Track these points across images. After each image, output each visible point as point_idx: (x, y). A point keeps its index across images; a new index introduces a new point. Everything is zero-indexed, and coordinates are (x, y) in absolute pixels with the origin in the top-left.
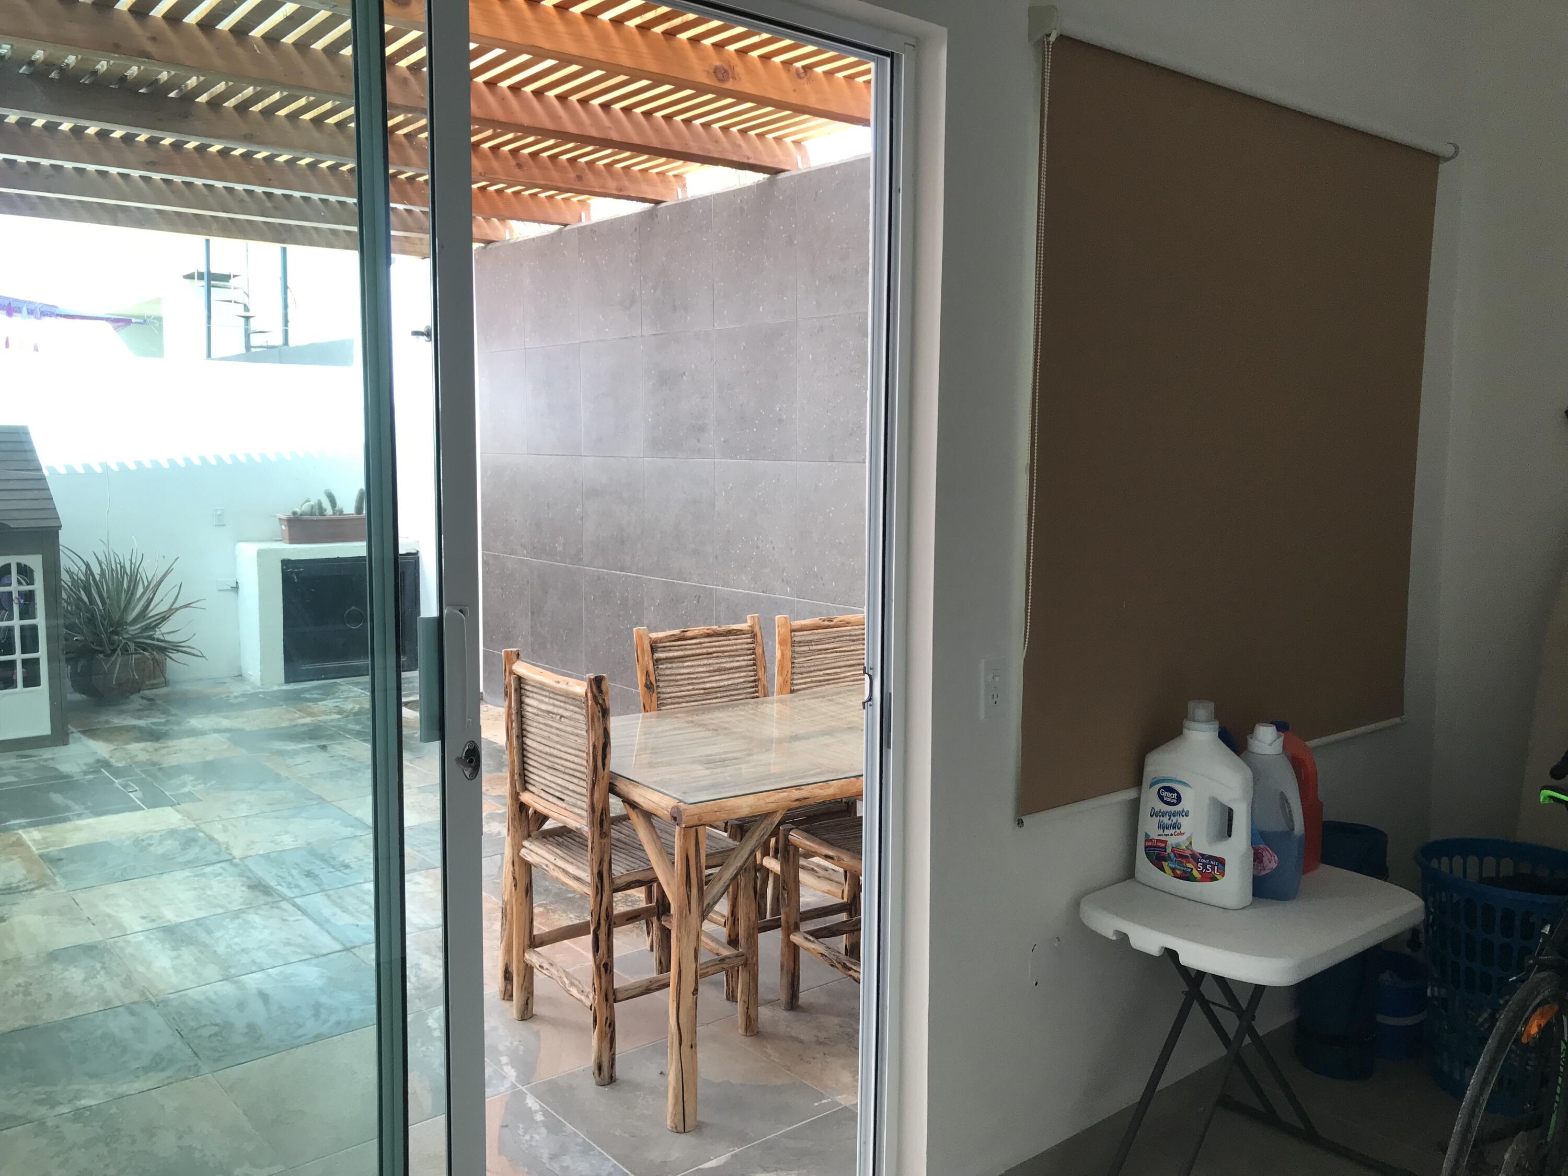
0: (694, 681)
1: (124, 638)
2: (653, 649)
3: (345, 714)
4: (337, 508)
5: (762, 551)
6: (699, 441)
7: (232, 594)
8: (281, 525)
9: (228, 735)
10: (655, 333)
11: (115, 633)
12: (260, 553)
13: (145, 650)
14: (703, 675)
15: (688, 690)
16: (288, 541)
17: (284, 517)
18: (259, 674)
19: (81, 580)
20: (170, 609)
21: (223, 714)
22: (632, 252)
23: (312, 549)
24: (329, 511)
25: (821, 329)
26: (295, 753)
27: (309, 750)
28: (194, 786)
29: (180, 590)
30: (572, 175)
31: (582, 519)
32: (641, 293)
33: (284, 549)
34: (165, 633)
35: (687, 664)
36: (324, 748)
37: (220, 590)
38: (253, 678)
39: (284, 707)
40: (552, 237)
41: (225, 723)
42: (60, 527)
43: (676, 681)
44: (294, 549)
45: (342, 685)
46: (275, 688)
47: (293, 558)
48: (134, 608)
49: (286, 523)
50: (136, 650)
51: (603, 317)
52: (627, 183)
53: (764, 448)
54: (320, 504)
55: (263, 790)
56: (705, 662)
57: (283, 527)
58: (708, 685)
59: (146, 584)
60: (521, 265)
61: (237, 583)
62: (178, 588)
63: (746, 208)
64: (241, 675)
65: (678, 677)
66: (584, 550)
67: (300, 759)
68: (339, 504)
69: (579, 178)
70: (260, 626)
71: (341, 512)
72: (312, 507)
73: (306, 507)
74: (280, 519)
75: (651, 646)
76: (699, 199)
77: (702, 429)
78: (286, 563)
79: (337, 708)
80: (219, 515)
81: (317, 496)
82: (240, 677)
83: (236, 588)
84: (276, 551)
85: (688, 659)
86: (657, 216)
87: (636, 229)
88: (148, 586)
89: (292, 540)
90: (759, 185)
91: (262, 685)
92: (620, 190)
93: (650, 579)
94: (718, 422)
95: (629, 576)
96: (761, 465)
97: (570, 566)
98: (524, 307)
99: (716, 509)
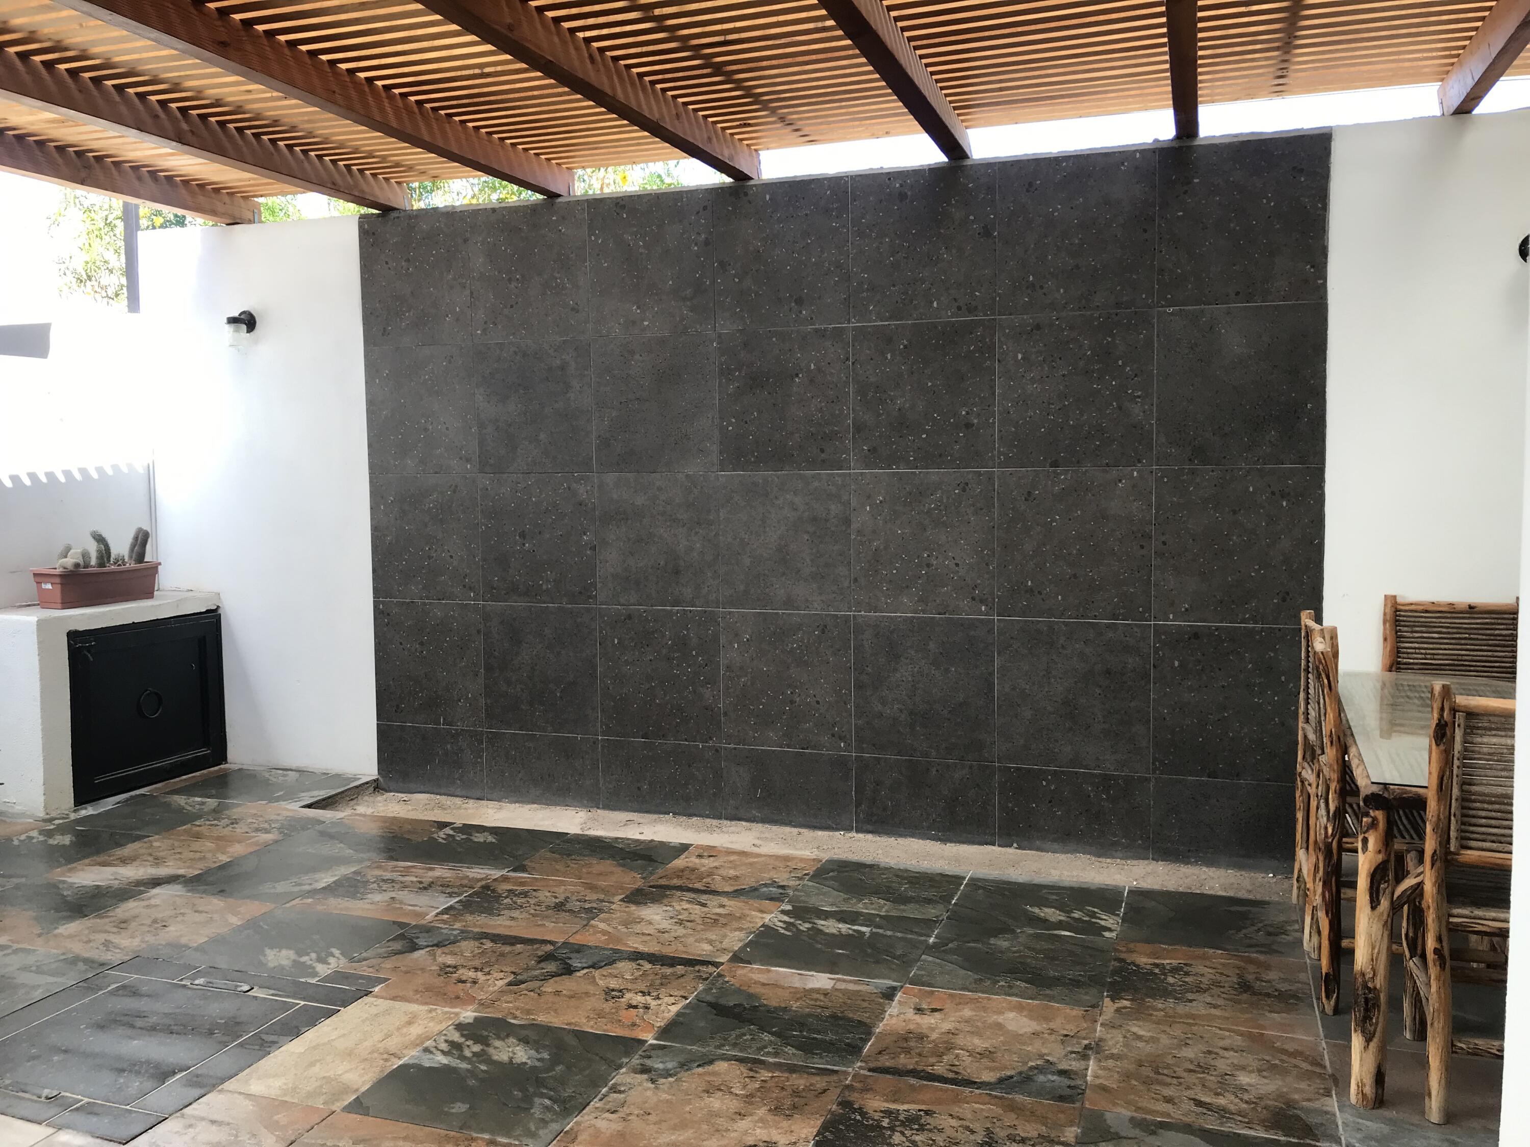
5: (937, 569)
6: (822, 451)
8: (42, 583)
10: (740, 328)
18: (42, 798)
22: (699, 234)
23: (103, 614)
31: (594, 548)
32: (713, 282)
33: (67, 617)
38: (19, 807)
39: (158, 836)
40: (533, 209)
44: (83, 615)
47: (81, 629)
51: (638, 308)
53: (940, 455)
57: (50, 586)
60: (466, 241)
63: (909, 193)
66: (599, 586)
71: (120, 560)
73: (76, 558)
76: (825, 179)
77: (830, 437)
78: (74, 637)
84: (57, 621)
86: (746, 194)
87: (705, 208)
90: (933, 170)
93: (730, 613)
94: (859, 428)
95: (691, 611)
96: (934, 474)
97: (570, 606)
98: (472, 293)
99: (854, 526)
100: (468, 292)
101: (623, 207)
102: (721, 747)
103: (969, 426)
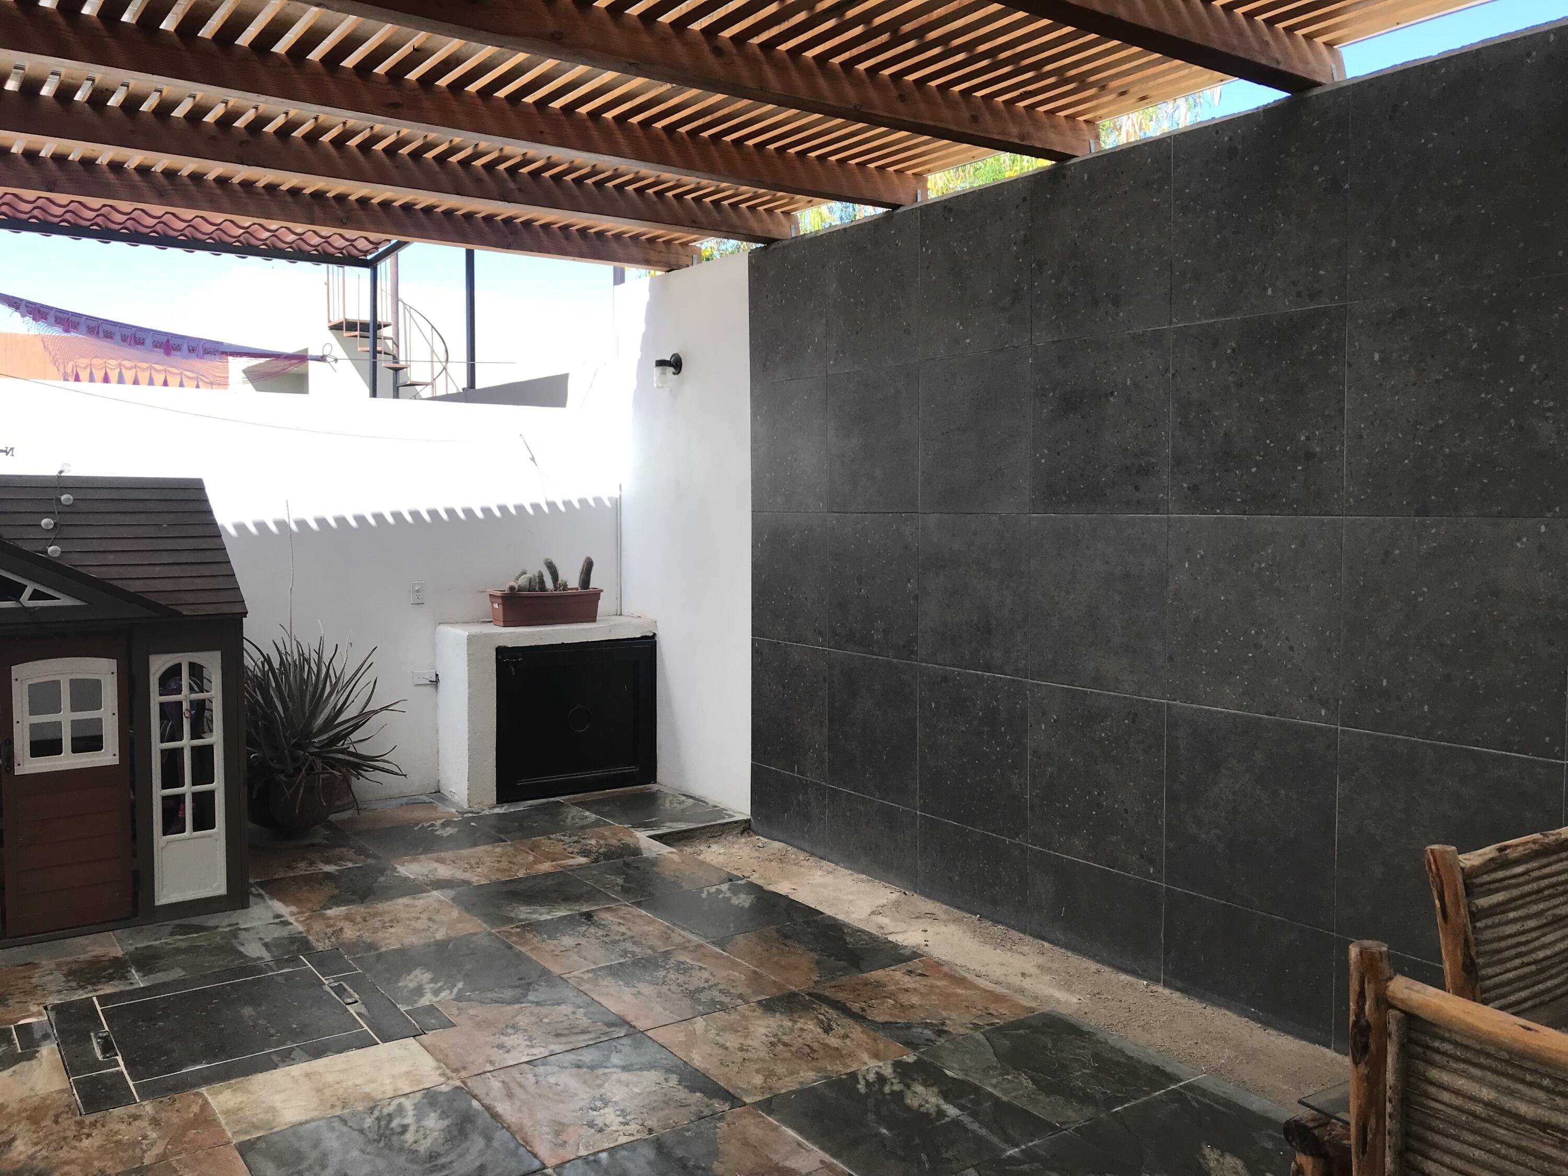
0: (1523, 949)
1: (310, 753)
2: (1471, 889)
3: (594, 856)
4: (560, 581)
6: (1137, 488)
7: (430, 689)
8: (492, 603)
9: (451, 893)
10: (1056, 339)
11: (298, 746)
12: (471, 639)
13: (333, 767)
14: (1534, 934)
15: (1516, 969)
16: (502, 624)
17: (499, 594)
18: (467, 792)
19: (256, 676)
20: (361, 714)
21: (434, 855)
22: (1017, 230)
23: (533, 634)
24: (549, 584)
25: (1402, 313)
26: (553, 928)
27: (570, 921)
28: (436, 993)
29: (374, 688)
30: (966, 115)
31: (916, 598)
32: (1031, 286)
33: (500, 634)
34: (355, 742)
35: (1512, 915)
36: (588, 916)
37: (417, 685)
38: (456, 797)
39: (510, 843)
40: (877, 226)
41: (444, 872)
42: (245, 614)
43: (1499, 951)
44: (512, 633)
45: (568, 806)
46: (487, 812)
47: (511, 645)
48: (322, 712)
49: (500, 601)
50: (323, 769)
51: (961, 324)
52: (1031, 129)
53: (1273, 497)
54: (541, 577)
55: (538, 1004)
56: (1535, 908)
57: (496, 606)
58: (1541, 954)
59: (334, 681)
60: (824, 266)
61: (437, 675)
62: (372, 685)
64: (439, 792)
65: (1503, 944)
66: (920, 640)
67: (567, 941)
68: (562, 577)
69: (975, 119)
70: (469, 732)
71: (565, 586)
72: (530, 580)
73: (523, 581)
74: (490, 595)
75: (1465, 883)
77: (1147, 471)
78: (502, 653)
79: (579, 846)
80: (418, 591)
81: (535, 567)
82: (438, 793)
83: (435, 682)
84: (490, 636)
85: (1513, 905)
87: (1024, 200)
88: (337, 683)
89: (507, 624)
90: (1269, 112)
91: (470, 807)
92: (1022, 137)
94: (1179, 461)
95: (1000, 678)
96: (1267, 522)
97: (895, 660)
98: (827, 321)
99: (1172, 587)
100: (824, 320)
101: (950, 210)
102: (1027, 847)
103: (1309, 455)
